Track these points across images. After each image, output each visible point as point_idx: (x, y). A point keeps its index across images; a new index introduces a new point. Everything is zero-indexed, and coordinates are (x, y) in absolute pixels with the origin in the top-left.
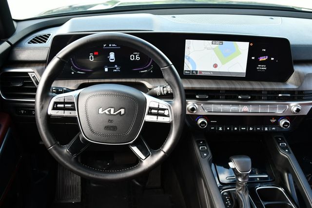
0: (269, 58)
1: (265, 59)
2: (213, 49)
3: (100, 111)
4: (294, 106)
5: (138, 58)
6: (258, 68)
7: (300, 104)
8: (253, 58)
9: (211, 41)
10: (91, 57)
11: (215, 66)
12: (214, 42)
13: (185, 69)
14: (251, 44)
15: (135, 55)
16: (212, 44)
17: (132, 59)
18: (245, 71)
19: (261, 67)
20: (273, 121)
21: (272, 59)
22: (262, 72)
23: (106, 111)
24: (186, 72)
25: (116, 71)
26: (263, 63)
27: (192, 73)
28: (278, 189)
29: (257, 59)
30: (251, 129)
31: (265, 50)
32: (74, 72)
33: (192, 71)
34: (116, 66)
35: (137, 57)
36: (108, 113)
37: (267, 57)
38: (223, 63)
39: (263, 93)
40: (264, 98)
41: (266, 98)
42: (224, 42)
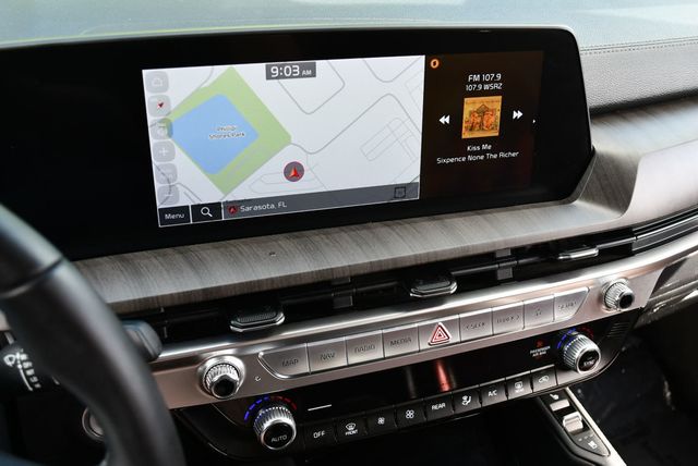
9: (262, 66)
11: (294, 171)
12: (275, 67)
13: (160, 205)
16: (269, 76)
18: (417, 179)
20: (542, 351)
24: (167, 217)
27: (197, 215)
30: (466, 401)
33: (196, 208)
39: (498, 256)
40: (501, 275)
41: (508, 273)
42: (319, 63)
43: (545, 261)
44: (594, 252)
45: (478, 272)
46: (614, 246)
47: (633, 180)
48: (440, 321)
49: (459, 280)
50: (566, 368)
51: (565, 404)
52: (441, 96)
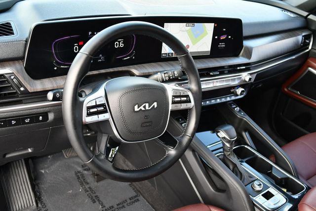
0: (228, 37)
1: (224, 38)
2: (187, 31)
3: (136, 109)
4: (246, 76)
5: (122, 45)
6: (219, 46)
7: (251, 74)
8: (216, 37)
9: (185, 24)
10: (76, 48)
11: (187, 47)
13: (162, 52)
14: (216, 25)
15: (119, 42)
17: (117, 46)
18: (210, 50)
19: (221, 45)
21: (230, 37)
22: (222, 49)
23: (142, 108)
24: (163, 55)
25: (100, 60)
26: (223, 41)
27: (169, 55)
28: (244, 147)
29: (219, 38)
30: (218, 100)
31: (225, 30)
32: (57, 67)
33: (169, 53)
34: (101, 55)
35: (121, 44)
36: (143, 109)
37: (226, 36)
38: (194, 44)
39: (225, 67)
40: (225, 72)
41: (227, 72)
42: (195, 24)
43: (234, 69)
44: (244, 67)
45: (222, 71)
46: (247, 67)
47: (252, 53)
48: (215, 81)
49: (220, 72)
50: (237, 95)
51: (235, 106)
52: (216, 32)
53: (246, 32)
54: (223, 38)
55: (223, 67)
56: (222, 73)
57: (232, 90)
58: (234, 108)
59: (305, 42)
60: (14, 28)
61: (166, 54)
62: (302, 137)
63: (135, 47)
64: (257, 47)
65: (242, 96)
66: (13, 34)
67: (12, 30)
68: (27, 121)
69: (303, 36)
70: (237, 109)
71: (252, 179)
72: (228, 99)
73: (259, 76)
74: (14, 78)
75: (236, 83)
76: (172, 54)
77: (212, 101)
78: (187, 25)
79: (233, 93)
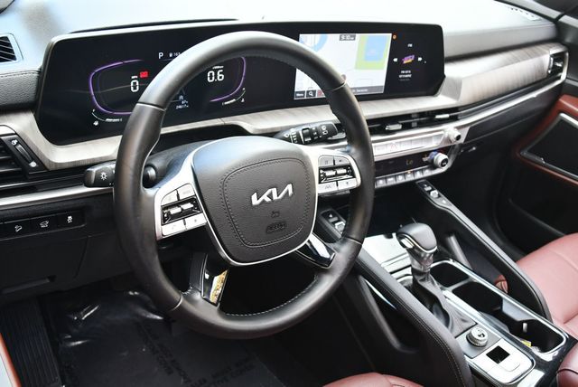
0: (416, 58)
1: (410, 61)
3: (255, 199)
5: (220, 77)
6: (400, 76)
8: (395, 60)
10: (135, 83)
14: (395, 37)
15: (216, 71)
17: (211, 79)
19: (405, 74)
21: (420, 59)
22: (405, 82)
23: (265, 197)
25: (180, 107)
26: (407, 67)
28: (446, 264)
29: (400, 61)
31: (411, 45)
32: (99, 121)
34: (181, 97)
35: (219, 75)
37: (413, 57)
53: (449, 50)
54: (407, 60)
55: (408, 116)
56: (407, 127)
57: (425, 159)
58: (429, 192)
59: (554, 66)
60: (14, 47)
61: (303, 92)
62: (553, 243)
63: (245, 80)
64: (470, 77)
65: (444, 169)
66: (13, 58)
67: (12, 51)
68: (44, 225)
69: (551, 56)
70: (434, 194)
71: (467, 325)
72: (419, 175)
73: (474, 130)
74: (18, 143)
75: (434, 144)
76: (314, 92)
77: (389, 180)
78: (343, 37)
79: (427, 163)
